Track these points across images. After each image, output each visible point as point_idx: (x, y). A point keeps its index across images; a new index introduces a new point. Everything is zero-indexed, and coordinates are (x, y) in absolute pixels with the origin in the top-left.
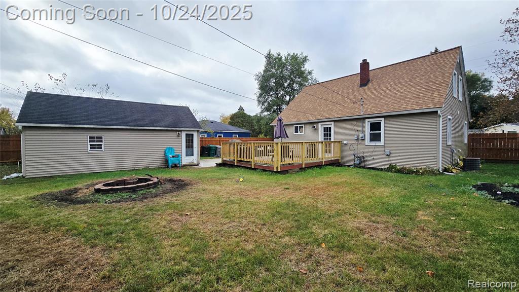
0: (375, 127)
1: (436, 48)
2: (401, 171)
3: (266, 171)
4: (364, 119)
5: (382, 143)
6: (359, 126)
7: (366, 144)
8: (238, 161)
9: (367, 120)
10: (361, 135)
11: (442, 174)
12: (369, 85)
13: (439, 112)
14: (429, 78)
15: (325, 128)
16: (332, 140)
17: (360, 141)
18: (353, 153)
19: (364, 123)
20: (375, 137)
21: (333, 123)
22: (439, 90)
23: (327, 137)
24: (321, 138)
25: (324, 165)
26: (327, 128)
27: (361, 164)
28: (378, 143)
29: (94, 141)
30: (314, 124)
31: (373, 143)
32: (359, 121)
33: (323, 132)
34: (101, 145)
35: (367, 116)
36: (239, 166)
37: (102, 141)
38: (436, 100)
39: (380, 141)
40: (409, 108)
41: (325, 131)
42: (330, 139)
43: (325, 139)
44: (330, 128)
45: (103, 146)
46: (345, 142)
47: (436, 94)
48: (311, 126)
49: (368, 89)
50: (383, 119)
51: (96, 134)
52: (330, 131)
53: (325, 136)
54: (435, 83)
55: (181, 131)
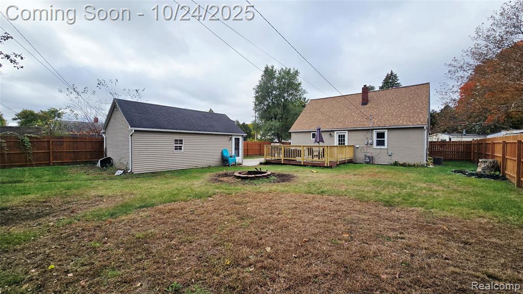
0: (380, 135)
1: (392, 71)
2: (404, 165)
3: (316, 166)
4: (373, 130)
5: (386, 147)
6: (368, 134)
7: (374, 147)
8: (284, 160)
9: (374, 131)
10: (370, 141)
11: (426, 167)
12: (369, 104)
13: (425, 128)
14: (413, 103)
15: (339, 135)
16: (346, 144)
17: (369, 145)
18: (364, 154)
19: (372, 133)
20: (381, 143)
21: (347, 132)
22: (422, 113)
23: (342, 141)
24: (336, 143)
25: (347, 163)
26: (342, 135)
27: (370, 161)
28: (382, 147)
29: (177, 143)
30: (331, 132)
31: (379, 147)
32: (369, 131)
33: (338, 139)
34: (181, 146)
35: (375, 128)
36: (286, 164)
37: (182, 144)
38: (422, 120)
39: (384, 145)
40: (405, 123)
41: (339, 137)
42: (344, 144)
43: (339, 144)
44: (344, 135)
45: (183, 148)
46: (357, 146)
47: (421, 116)
48: (329, 133)
49: (370, 107)
50: (387, 130)
51: (178, 137)
52: (344, 137)
53: (339, 141)
54: (418, 108)
55: (232, 135)
